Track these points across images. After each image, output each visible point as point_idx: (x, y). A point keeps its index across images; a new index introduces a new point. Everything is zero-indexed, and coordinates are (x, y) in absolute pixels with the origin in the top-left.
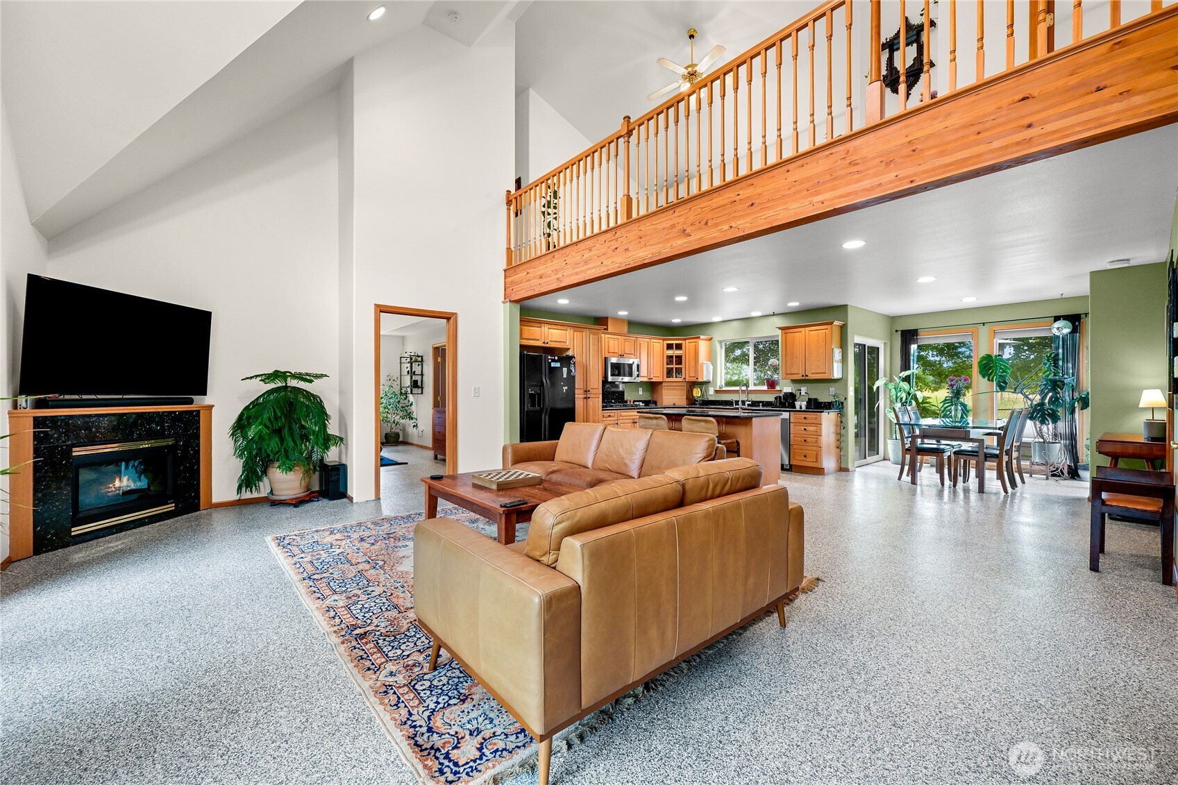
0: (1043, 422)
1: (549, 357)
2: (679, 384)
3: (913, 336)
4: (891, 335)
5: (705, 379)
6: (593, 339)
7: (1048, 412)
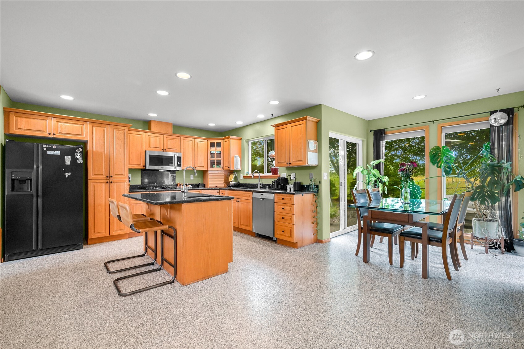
0: (482, 202)
1: (44, 146)
2: (219, 172)
3: (382, 134)
4: (367, 134)
5: (235, 168)
7: (488, 194)
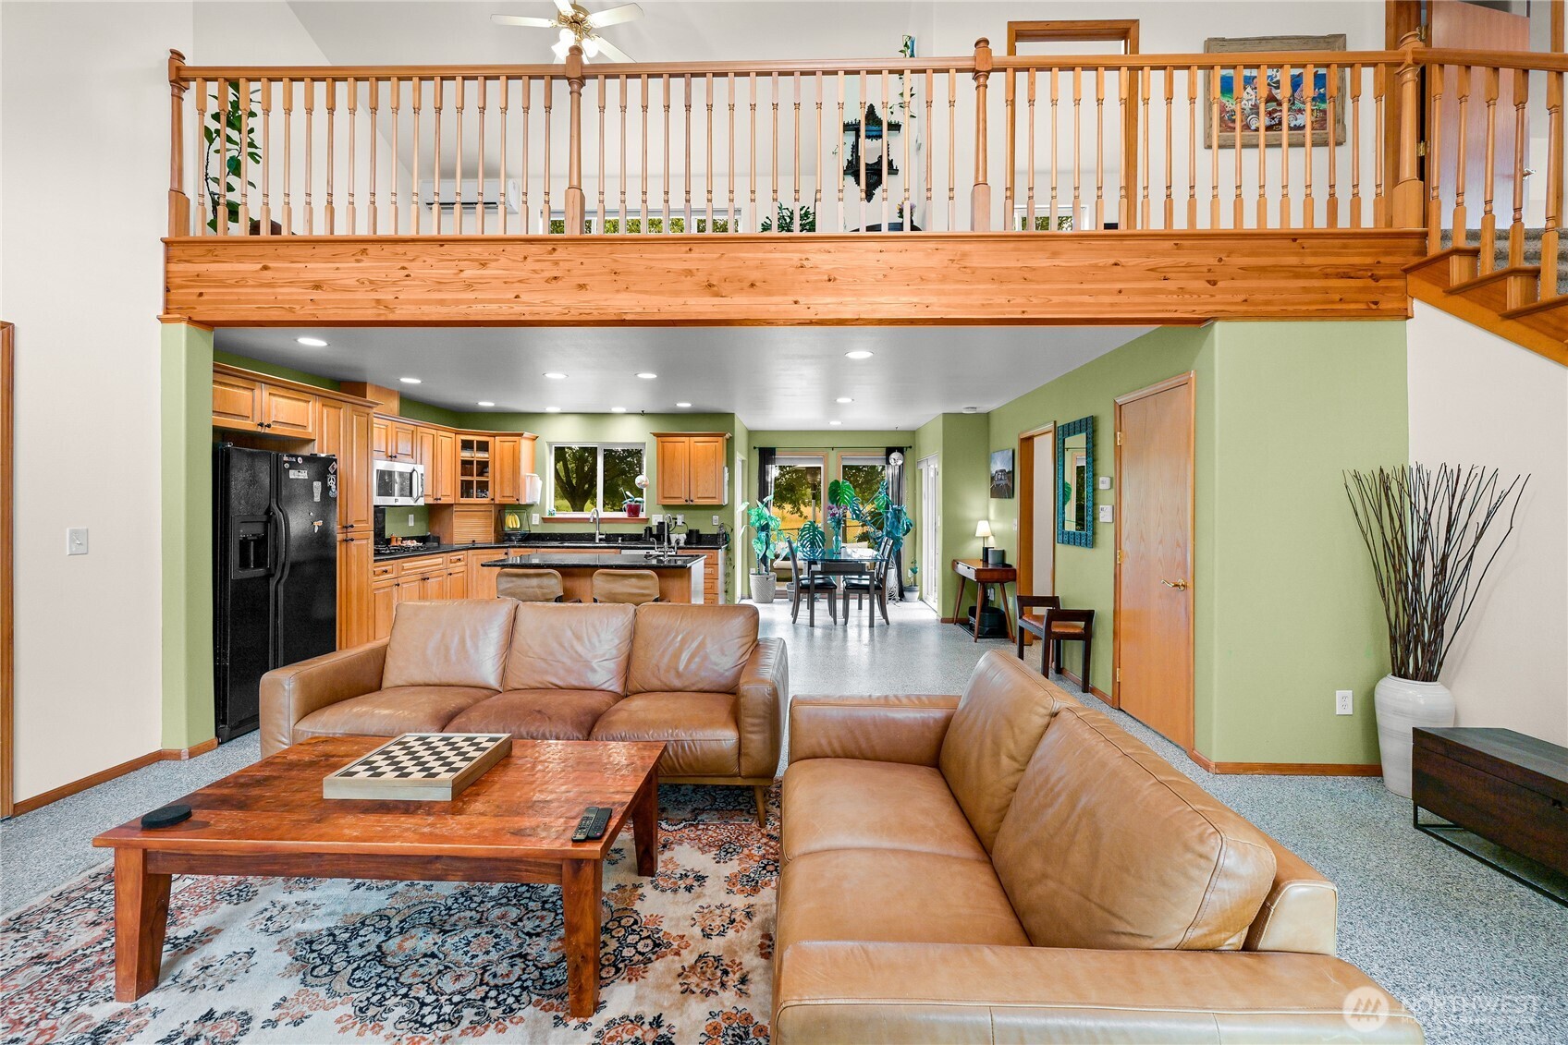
1: (285, 458)
2: (483, 508)
3: (771, 455)
4: (749, 451)
5: (528, 501)
6: (358, 424)
